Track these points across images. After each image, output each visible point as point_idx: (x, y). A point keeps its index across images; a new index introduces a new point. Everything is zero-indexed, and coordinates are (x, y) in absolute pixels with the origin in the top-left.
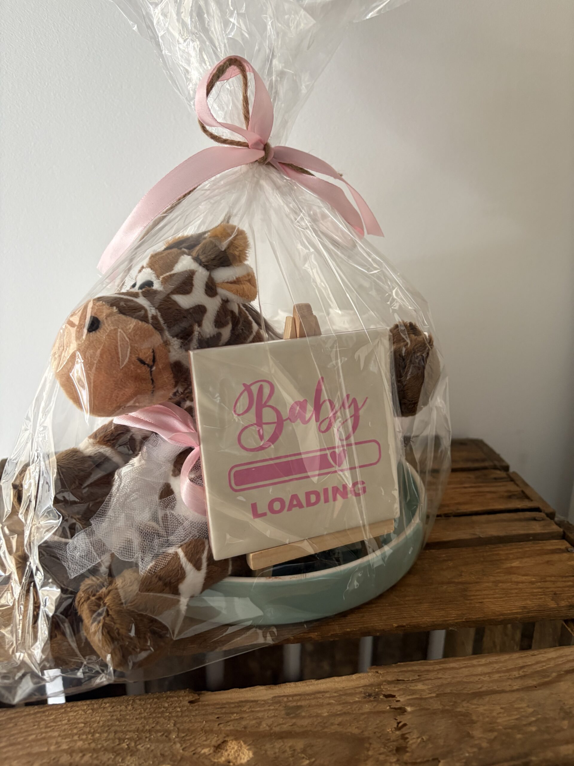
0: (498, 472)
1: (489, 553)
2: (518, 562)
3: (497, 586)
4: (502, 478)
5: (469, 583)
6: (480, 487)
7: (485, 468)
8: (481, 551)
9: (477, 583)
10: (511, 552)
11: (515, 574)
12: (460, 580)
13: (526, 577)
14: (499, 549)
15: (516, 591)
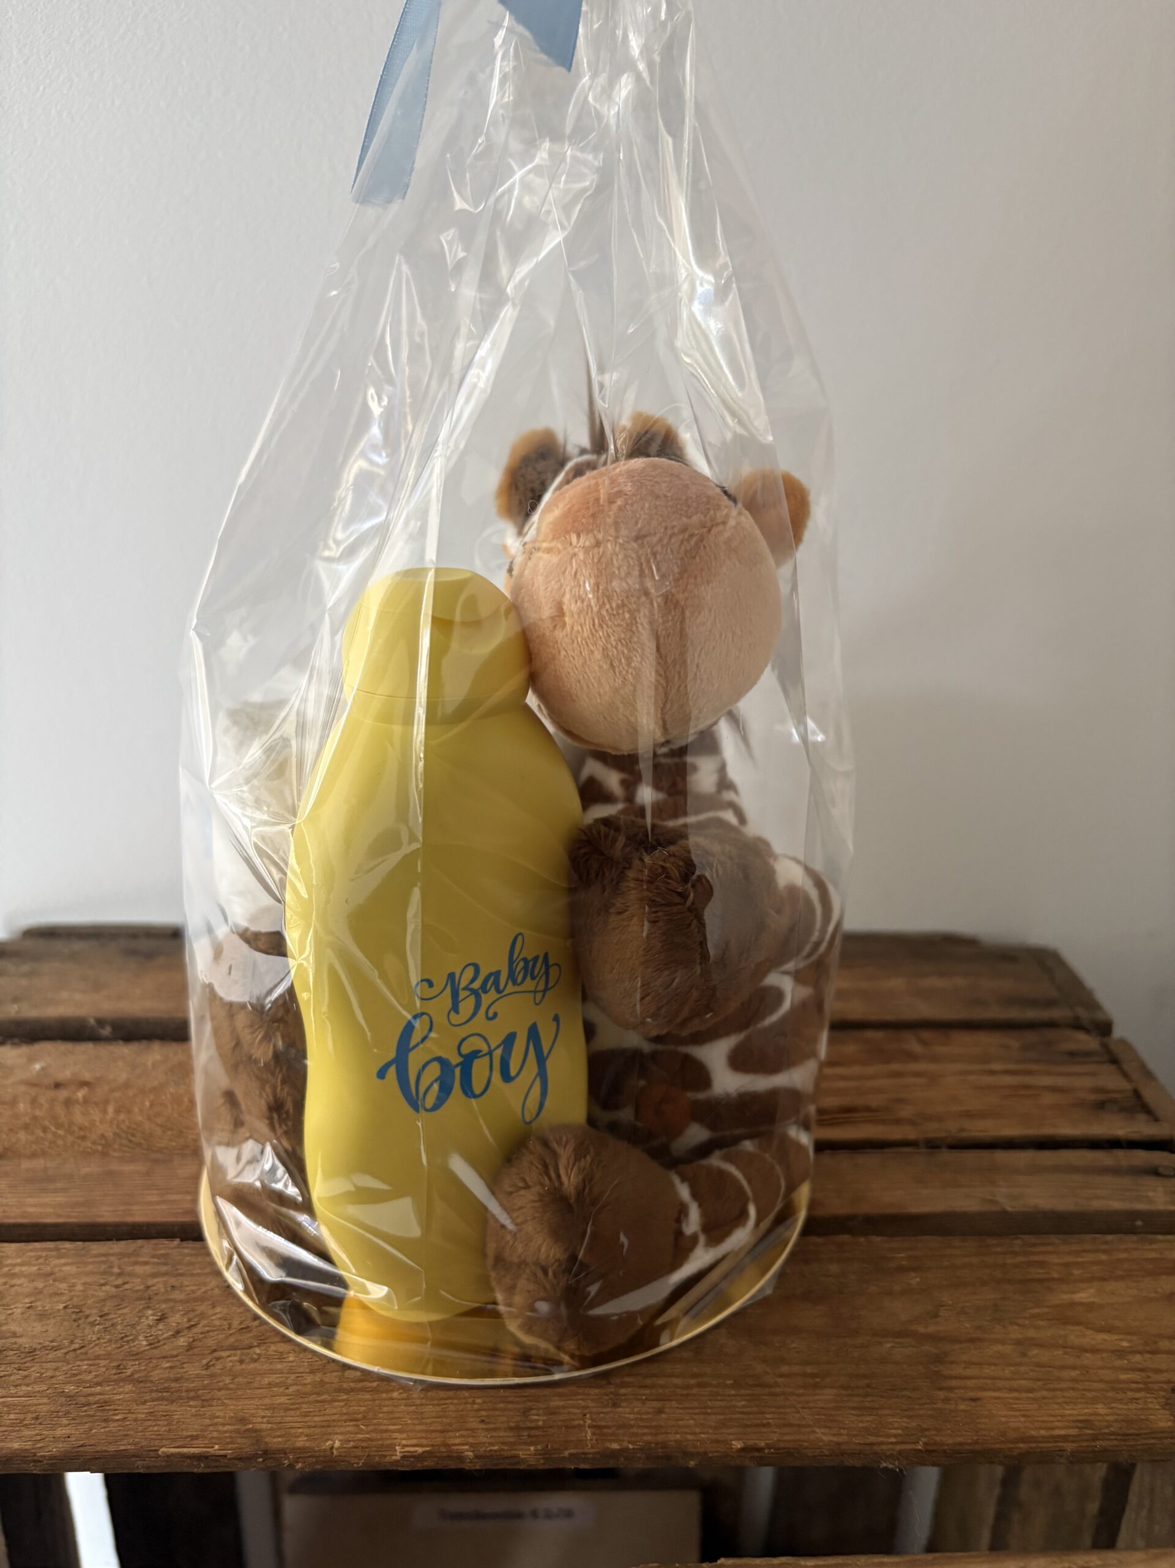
0: (1082, 1036)
1: (1021, 1259)
2: (1092, 1291)
3: (1024, 1355)
4: (1087, 1054)
5: (956, 1341)
6: (1029, 1073)
7: (1052, 1025)
8: (999, 1249)
9: (972, 1340)
10: (1080, 1260)
11: (1079, 1324)
12: (932, 1329)
13: (1105, 1336)
14: (1050, 1248)
15: (1074, 1374)
